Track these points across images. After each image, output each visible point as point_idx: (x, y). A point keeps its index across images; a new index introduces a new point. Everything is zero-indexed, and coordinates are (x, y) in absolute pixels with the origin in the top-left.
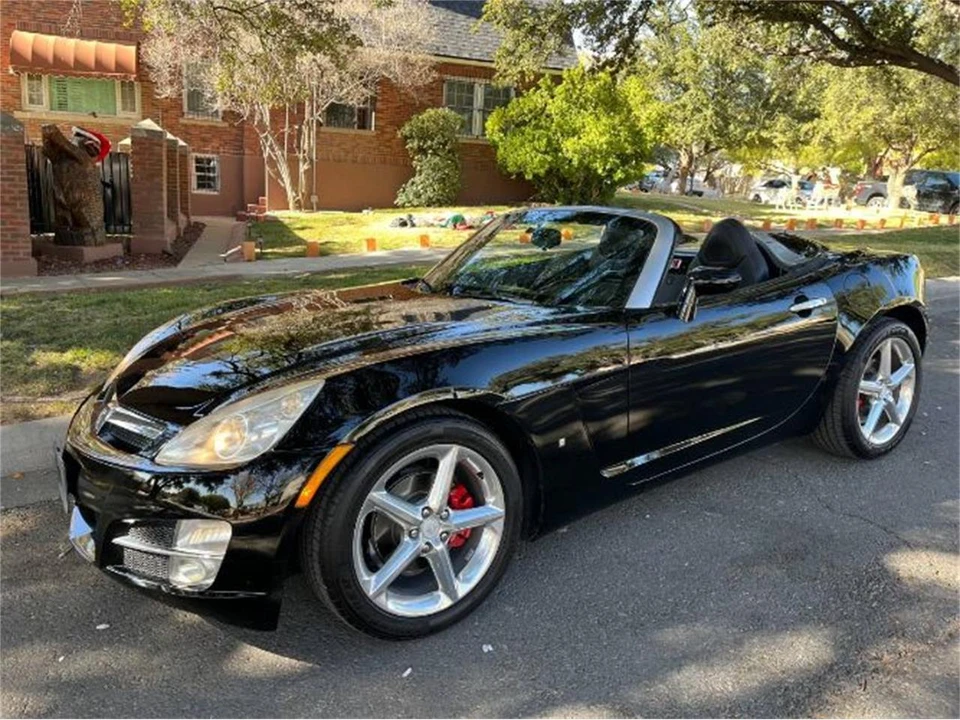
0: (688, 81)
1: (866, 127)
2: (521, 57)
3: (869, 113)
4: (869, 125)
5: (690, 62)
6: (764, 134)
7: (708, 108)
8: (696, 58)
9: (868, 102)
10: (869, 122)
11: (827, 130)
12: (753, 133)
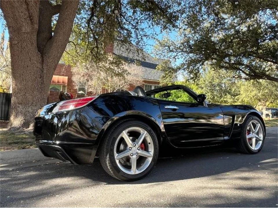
0: (203, 86)
1: (253, 97)
2: (167, 78)
3: (253, 93)
4: (254, 96)
5: (203, 82)
6: (225, 99)
7: (209, 93)
8: (205, 81)
9: (253, 91)
10: (254, 95)
11: (242, 98)
12: (222, 99)
